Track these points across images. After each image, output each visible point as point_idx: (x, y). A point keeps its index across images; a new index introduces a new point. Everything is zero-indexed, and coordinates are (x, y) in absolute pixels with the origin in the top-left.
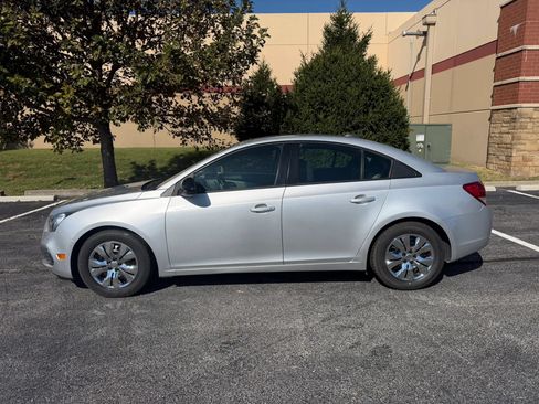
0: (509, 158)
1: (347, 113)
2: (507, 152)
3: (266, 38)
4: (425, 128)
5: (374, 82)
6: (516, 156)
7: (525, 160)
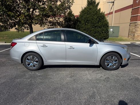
0: (134, 35)
1: (94, 23)
2: (133, 34)
3: (73, 3)
4: (113, 27)
5: (100, 15)
6: (136, 35)
7: (138, 36)
